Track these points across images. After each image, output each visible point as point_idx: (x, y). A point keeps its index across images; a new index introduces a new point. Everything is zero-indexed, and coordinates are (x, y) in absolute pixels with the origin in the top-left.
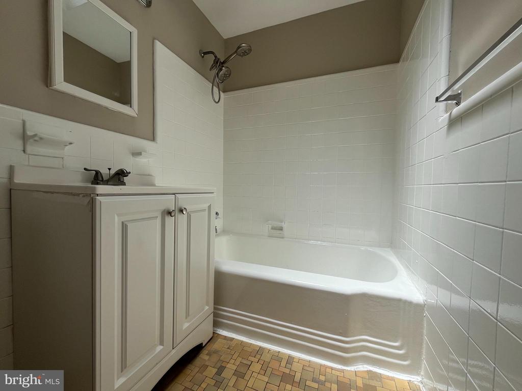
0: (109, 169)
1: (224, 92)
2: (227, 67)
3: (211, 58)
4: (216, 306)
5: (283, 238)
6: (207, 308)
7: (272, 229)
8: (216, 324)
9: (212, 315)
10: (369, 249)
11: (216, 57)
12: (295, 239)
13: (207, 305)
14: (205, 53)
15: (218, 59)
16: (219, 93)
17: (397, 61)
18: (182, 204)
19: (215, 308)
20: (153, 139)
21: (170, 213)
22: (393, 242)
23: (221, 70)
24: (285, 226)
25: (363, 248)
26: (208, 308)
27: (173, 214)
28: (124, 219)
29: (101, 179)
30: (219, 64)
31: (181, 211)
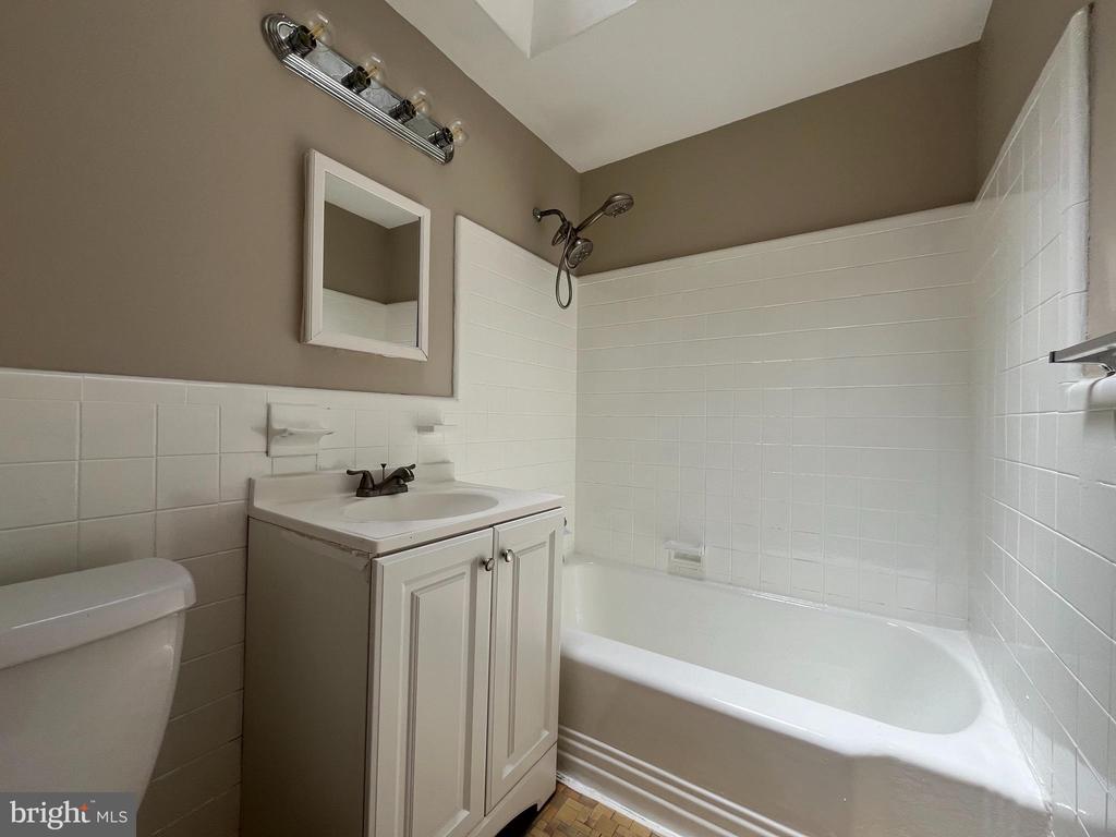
0: (384, 466)
1: (578, 275)
2: (586, 240)
3: (554, 223)
4: (562, 727)
5: (701, 579)
6: (546, 733)
7: (676, 557)
8: (562, 764)
9: (554, 750)
10: (911, 627)
11: (563, 220)
12: (730, 584)
13: (546, 727)
14: (544, 214)
15: (569, 223)
16: (569, 278)
17: (970, 197)
18: (506, 543)
19: (560, 732)
20: (452, 394)
21: (484, 563)
22: (972, 618)
23: (574, 245)
24: (704, 553)
25: (892, 623)
26: (548, 735)
27: (490, 566)
28: (414, 587)
29: (371, 486)
30: (569, 233)
31: (504, 555)
